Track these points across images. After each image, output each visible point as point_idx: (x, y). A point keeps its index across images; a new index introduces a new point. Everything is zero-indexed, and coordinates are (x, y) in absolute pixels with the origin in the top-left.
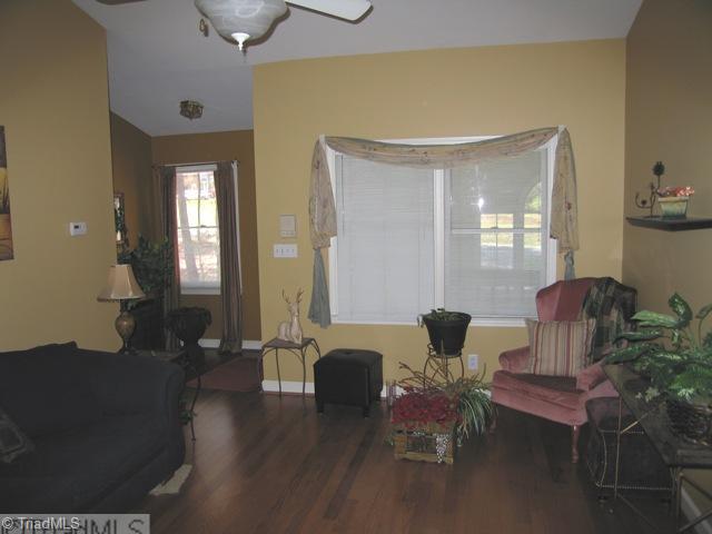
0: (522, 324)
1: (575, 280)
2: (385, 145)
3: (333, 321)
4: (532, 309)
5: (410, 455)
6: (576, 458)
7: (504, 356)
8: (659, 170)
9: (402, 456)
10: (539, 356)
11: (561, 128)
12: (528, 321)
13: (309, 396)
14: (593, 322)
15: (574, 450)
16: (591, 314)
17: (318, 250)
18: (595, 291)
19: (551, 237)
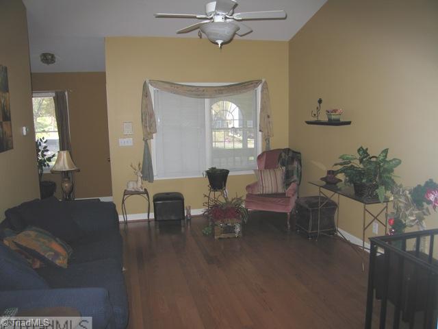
0: (253, 172)
1: (271, 151)
2: (183, 86)
3: (155, 178)
4: (255, 165)
5: (222, 236)
6: (289, 226)
7: (248, 187)
8: (320, 101)
9: (218, 237)
10: (264, 185)
11: (263, 80)
12: (255, 170)
13: (152, 220)
14: (284, 168)
15: (288, 223)
16: (283, 165)
17: (146, 141)
18: (283, 154)
19: (260, 131)
